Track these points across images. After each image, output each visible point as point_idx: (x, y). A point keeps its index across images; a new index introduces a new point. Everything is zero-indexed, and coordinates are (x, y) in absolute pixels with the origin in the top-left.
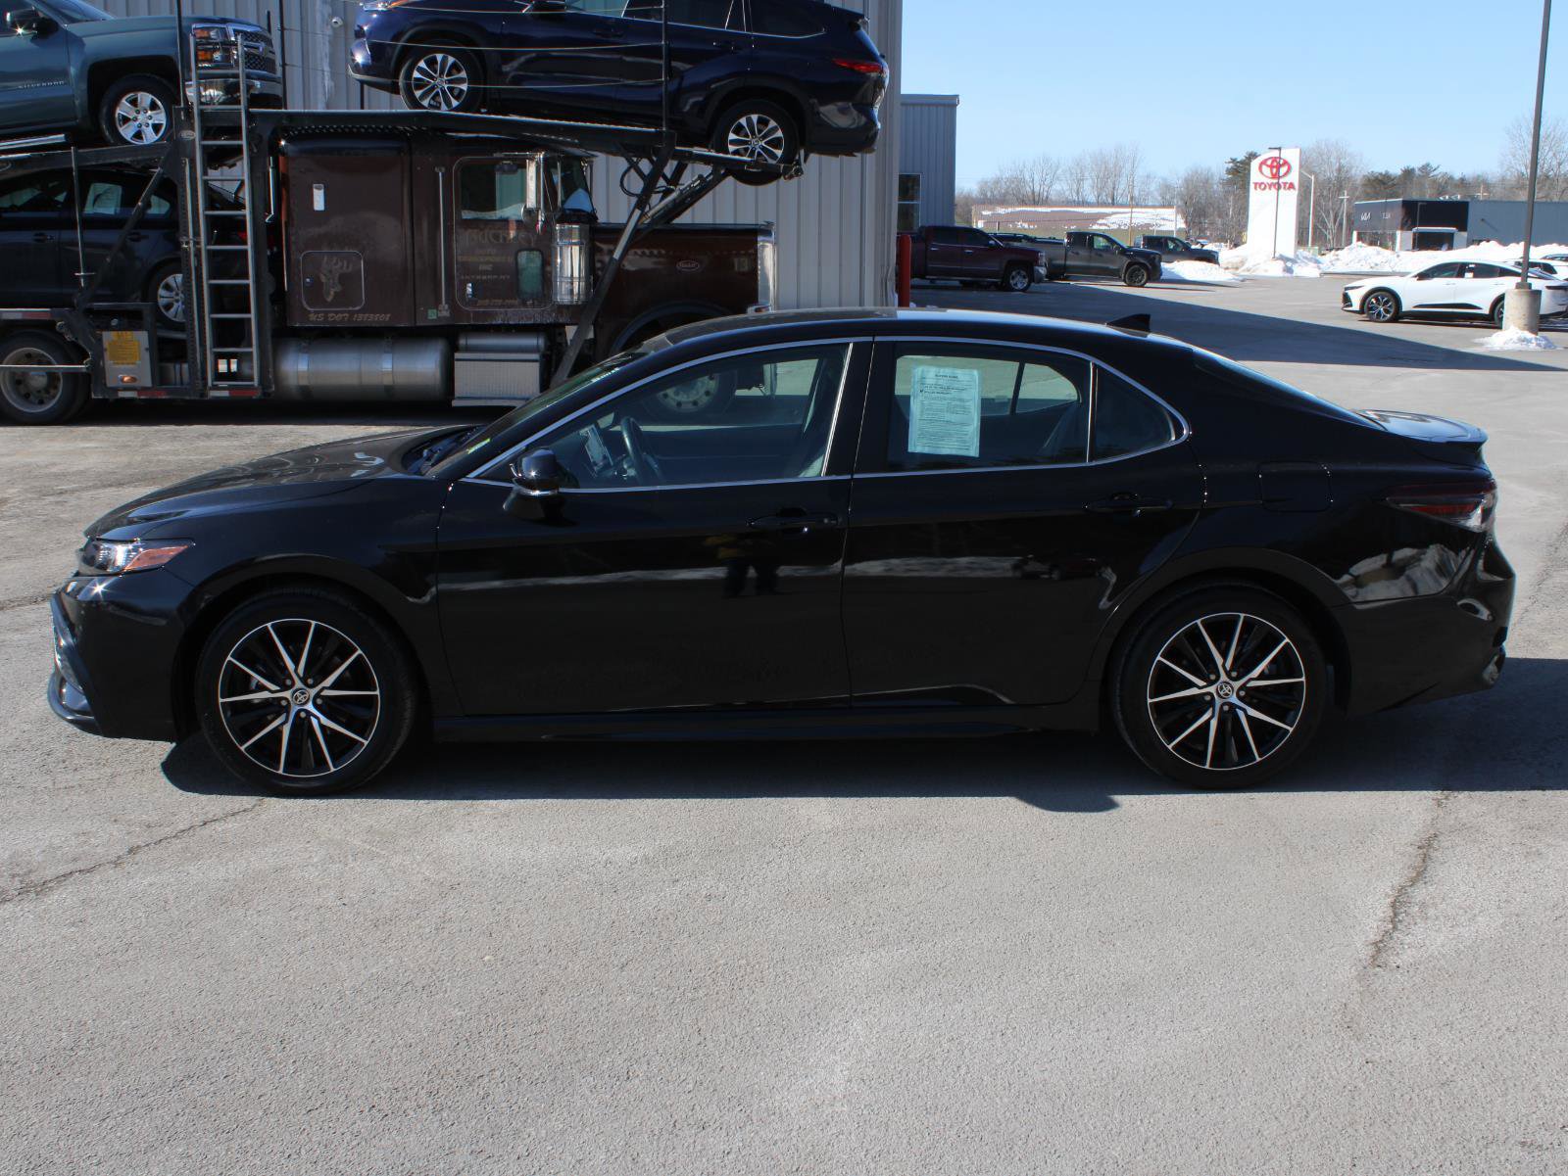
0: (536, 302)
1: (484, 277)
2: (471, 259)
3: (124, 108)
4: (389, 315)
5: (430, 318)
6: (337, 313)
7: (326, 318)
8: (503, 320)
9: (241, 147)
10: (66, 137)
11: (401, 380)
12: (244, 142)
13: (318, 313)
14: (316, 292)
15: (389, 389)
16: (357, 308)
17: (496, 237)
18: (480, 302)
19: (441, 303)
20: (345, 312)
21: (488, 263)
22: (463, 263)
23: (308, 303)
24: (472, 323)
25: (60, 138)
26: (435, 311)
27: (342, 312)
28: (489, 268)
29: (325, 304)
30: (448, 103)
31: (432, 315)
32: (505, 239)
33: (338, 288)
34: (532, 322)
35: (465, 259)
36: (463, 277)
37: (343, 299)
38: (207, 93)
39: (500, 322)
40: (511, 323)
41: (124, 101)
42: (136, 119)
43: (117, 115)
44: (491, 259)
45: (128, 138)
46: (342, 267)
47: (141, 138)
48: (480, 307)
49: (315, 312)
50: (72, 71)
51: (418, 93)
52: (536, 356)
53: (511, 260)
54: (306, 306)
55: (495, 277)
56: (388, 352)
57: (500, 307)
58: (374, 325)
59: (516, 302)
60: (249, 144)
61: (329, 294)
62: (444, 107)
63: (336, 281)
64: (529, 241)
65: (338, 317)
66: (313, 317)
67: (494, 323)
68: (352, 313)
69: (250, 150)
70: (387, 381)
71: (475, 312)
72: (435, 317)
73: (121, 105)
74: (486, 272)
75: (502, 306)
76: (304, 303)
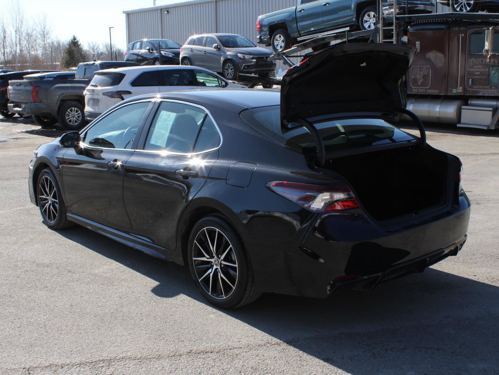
0: (496, 88)
1: (477, 77)
2: (472, 70)
3: (366, 18)
4: (438, 91)
5: (453, 92)
6: (422, 89)
7: (418, 90)
8: (483, 94)
9: (393, 29)
10: (350, 28)
11: (442, 115)
12: (394, 28)
13: (416, 89)
14: (415, 81)
15: (439, 118)
16: (428, 87)
17: (482, 61)
18: (474, 87)
19: (458, 87)
20: (424, 89)
21: (478, 71)
22: (469, 71)
23: (412, 85)
24: (471, 95)
25: (348, 29)
26: (456, 90)
27: (423, 89)
28: (478, 73)
29: (418, 86)
30: (466, 9)
31: (454, 91)
32: (485, 62)
33: (422, 80)
34: (493, 95)
35: (470, 70)
36: (468, 77)
37: (423, 84)
38: (391, 11)
39: (481, 95)
40: (486, 95)
41: (366, 15)
42: (369, 21)
43: (364, 20)
44: (479, 70)
45: (366, 28)
46: (424, 73)
47: (370, 27)
48: (474, 89)
49: (415, 88)
50: (353, 6)
51: (456, 6)
52: (491, 109)
53: (487, 70)
54: (412, 86)
55: (481, 77)
56: (438, 104)
57: (481, 89)
58: (433, 94)
59: (488, 87)
60: (395, 28)
61: (419, 82)
62: (464, 11)
63: (422, 77)
64: (495, 63)
65: (421, 91)
66: (414, 90)
67: (479, 95)
68: (426, 89)
69: (396, 30)
70: (438, 115)
71: (472, 91)
72: (456, 92)
73: (365, 17)
74: (477, 75)
75: (483, 89)
76: (411, 85)
